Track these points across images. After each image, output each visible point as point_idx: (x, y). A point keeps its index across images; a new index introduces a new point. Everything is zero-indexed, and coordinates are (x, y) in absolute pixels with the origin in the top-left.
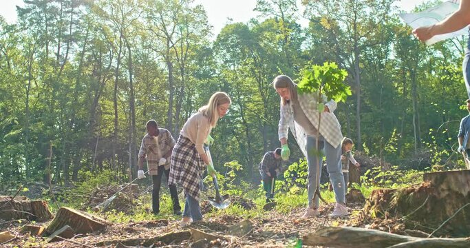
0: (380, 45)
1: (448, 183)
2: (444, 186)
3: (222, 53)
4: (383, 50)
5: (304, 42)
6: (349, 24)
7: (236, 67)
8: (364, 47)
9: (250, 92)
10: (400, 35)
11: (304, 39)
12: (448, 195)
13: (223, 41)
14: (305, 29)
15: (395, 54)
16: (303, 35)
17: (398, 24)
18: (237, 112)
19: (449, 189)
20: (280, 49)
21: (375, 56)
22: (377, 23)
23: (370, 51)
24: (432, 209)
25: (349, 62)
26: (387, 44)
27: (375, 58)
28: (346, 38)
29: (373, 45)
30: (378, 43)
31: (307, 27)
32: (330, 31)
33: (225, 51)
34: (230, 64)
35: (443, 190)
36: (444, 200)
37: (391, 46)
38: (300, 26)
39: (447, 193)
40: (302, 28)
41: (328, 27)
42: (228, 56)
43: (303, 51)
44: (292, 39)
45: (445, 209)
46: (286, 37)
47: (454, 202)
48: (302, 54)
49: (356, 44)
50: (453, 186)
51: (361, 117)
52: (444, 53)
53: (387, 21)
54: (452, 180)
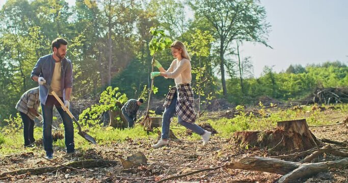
0: (127, 23)
1: (293, 127)
2: (291, 130)
3: (6, 20)
4: (128, 27)
5: (71, 16)
6: (105, 5)
7: (17, 31)
8: (115, 23)
9: (28, 52)
10: (142, 17)
11: (71, 14)
12: (293, 135)
13: (7, 10)
14: (73, 7)
15: (138, 31)
16: (70, 11)
17: (140, 9)
18: (17, 67)
19: (294, 132)
20: (52, 21)
21: (123, 30)
22: (126, 7)
23: (120, 27)
24: (286, 144)
25: (103, 34)
26: (132, 23)
27: (123, 32)
28: (102, 16)
29: (121, 23)
30: (126, 21)
31: (75, 5)
32: (92, 9)
33: (9, 18)
34: (13, 29)
35: (290, 132)
36: (292, 138)
37: (135, 24)
38: (68, 4)
39: (293, 134)
40: (70, 6)
41: (90, 6)
42: (11, 23)
43: (69, 23)
44: (61, 13)
45: (293, 144)
46: (58, 11)
47: (297, 139)
48: (69, 26)
49: (110, 21)
50: (295, 130)
51: (111, 75)
52: (170, 32)
53: (132, 6)
54: (295, 126)
